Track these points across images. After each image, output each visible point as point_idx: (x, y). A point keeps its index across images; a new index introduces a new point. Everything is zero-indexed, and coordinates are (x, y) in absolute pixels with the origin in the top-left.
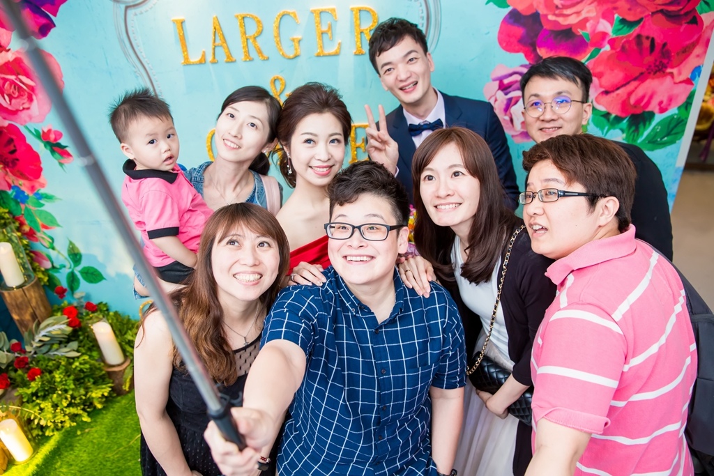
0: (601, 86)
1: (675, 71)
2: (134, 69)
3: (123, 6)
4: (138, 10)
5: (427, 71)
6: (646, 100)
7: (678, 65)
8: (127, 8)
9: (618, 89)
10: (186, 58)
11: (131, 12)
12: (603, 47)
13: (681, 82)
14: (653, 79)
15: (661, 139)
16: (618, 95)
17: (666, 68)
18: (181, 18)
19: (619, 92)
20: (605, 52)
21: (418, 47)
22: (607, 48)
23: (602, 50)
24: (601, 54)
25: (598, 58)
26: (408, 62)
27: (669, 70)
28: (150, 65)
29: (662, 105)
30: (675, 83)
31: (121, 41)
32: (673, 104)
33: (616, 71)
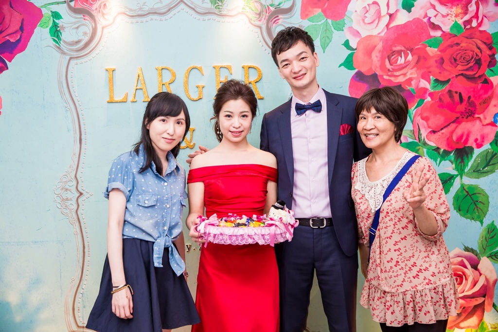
0: (429, 127)
1: (481, 116)
2: (65, 104)
3: (68, 58)
4: (79, 61)
5: (314, 67)
6: (464, 138)
7: (483, 112)
8: (71, 59)
9: (442, 129)
10: (111, 97)
11: (73, 62)
12: (426, 98)
13: (488, 125)
14: (467, 122)
15: (483, 168)
16: (443, 133)
17: (474, 114)
18: (113, 67)
19: (443, 131)
20: (428, 101)
21: (307, 49)
22: (429, 99)
23: (425, 100)
24: (426, 103)
25: (423, 106)
26: (300, 60)
27: (477, 116)
28: (79, 102)
29: (478, 142)
30: (483, 125)
31: (60, 82)
32: (486, 141)
33: (438, 116)
